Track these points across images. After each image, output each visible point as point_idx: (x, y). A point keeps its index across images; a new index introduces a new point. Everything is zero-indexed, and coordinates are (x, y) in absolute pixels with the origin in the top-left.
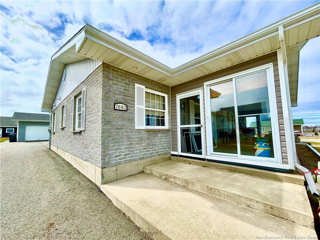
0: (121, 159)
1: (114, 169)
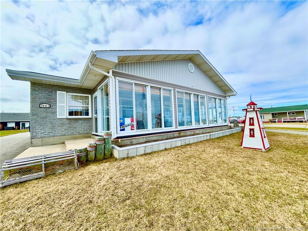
0: (45, 134)
1: (41, 140)
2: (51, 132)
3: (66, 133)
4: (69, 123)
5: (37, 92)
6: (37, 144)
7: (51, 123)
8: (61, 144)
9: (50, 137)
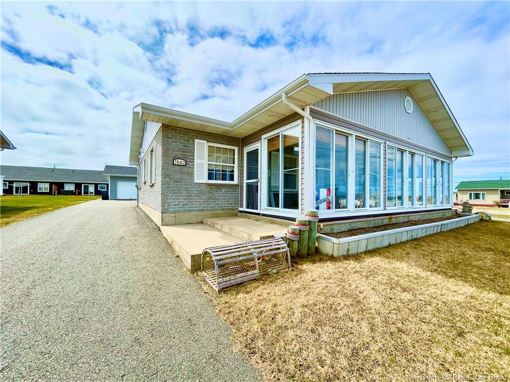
1: (173, 215)
2: (186, 205)
3: (206, 207)
4: (209, 192)
5: (170, 140)
6: (169, 221)
7: (187, 190)
8: (198, 223)
9: (184, 211)
